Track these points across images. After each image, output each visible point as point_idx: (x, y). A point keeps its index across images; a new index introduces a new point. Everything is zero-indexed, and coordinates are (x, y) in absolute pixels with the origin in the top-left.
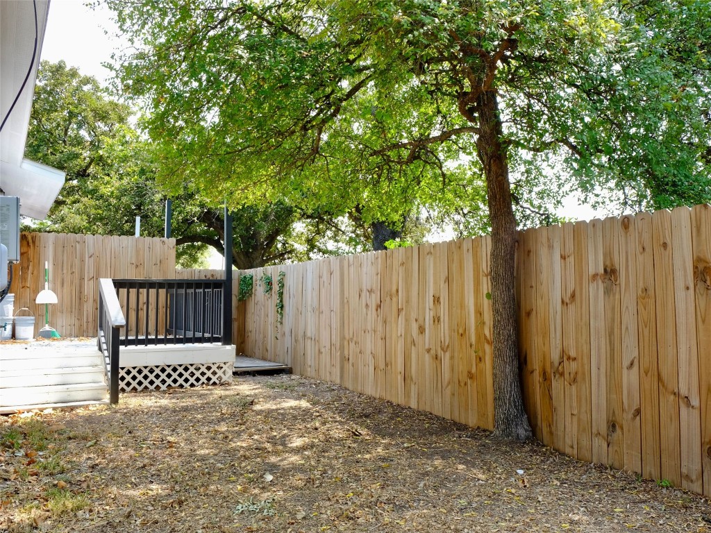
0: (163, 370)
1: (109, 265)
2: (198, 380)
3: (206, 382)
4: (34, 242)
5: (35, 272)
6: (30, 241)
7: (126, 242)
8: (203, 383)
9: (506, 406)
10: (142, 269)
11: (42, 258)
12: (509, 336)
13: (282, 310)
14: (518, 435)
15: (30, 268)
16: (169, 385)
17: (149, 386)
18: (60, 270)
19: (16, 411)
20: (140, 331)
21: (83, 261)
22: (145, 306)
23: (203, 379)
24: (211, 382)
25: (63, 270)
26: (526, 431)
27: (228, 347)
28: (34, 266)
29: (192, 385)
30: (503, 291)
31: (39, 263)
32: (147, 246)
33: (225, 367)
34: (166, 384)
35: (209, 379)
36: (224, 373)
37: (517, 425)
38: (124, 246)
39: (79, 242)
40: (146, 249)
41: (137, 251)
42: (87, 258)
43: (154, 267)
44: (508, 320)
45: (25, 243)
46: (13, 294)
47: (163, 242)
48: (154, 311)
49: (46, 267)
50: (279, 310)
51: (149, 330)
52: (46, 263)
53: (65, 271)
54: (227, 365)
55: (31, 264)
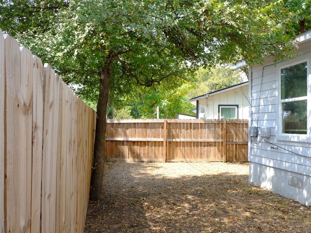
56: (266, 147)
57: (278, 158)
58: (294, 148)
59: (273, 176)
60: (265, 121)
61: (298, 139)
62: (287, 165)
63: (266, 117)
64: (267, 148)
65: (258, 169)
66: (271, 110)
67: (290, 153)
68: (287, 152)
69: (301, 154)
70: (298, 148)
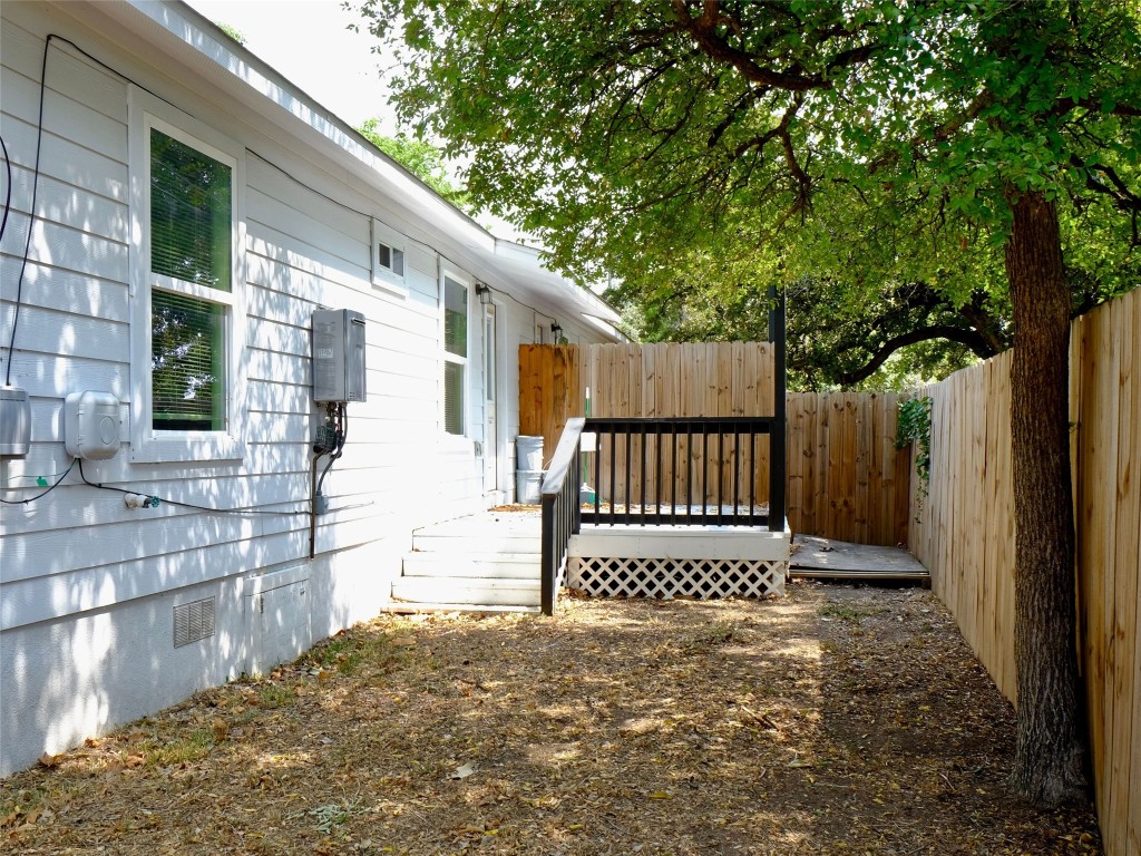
0: (669, 567)
1: (677, 391)
2: (725, 587)
3: (738, 591)
4: (571, 359)
5: (573, 404)
6: (566, 357)
7: (703, 352)
8: (734, 594)
9: (1030, 720)
10: (728, 395)
11: (582, 383)
12: (1042, 562)
13: (927, 468)
14: (1042, 790)
15: (567, 397)
16: (678, 592)
17: (646, 590)
18: (606, 401)
19: (415, 611)
20: (726, 497)
21: (639, 385)
22: (733, 456)
23: (734, 587)
24: (748, 593)
25: (610, 400)
26: (1067, 784)
27: (777, 535)
28: (571, 396)
29: (715, 596)
30: (1029, 459)
31: (578, 392)
32: (735, 356)
33: (771, 570)
34: (674, 590)
35: (744, 587)
36: (770, 578)
37: (1047, 767)
38: (699, 358)
39: (632, 356)
40: (735, 362)
41: (721, 367)
42: (644, 379)
43: (747, 391)
44: (1040, 525)
45: (559, 360)
46: (542, 438)
47: (763, 348)
48: (748, 463)
49: (588, 396)
50: (922, 468)
51: (740, 496)
52: (588, 389)
53: (613, 402)
54: (776, 565)
55: (568, 392)
56: (74, 512)
57: (135, 551)
58: (195, 486)
59: (109, 653)
60: (59, 360)
61: (212, 451)
62: (174, 565)
63: (69, 337)
64: (80, 513)
65: (21, 662)
66: (102, 308)
67: (183, 511)
68: (171, 510)
69: (214, 508)
70: (205, 484)
